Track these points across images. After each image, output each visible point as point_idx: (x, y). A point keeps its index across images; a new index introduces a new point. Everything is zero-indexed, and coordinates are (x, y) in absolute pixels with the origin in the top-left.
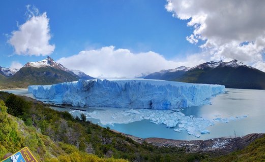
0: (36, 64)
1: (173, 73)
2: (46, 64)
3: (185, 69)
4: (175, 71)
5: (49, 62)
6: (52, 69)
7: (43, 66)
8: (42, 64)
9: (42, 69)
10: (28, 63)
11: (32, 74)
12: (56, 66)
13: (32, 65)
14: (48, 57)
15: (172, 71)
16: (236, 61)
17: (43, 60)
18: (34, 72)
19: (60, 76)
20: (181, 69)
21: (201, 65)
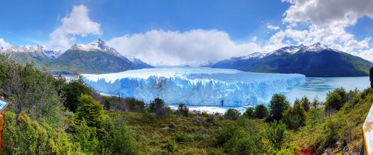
0: (85, 47)
1: (245, 60)
2: (96, 47)
3: (260, 56)
4: (248, 58)
5: (100, 46)
6: (104, 53)
7: (93, 50)
8: (91, 46)
9: (92, 54)
10: (76, 45)
11: (80, 58)
12: (108, 50)
13: (80, 48)
14: (99, 40)
15: (245, 58)
16: (319, 43)
17: (93, 43)
18: (83, 56)
19: (113, 63)
20: (256, 56)
21: (278, 51)
